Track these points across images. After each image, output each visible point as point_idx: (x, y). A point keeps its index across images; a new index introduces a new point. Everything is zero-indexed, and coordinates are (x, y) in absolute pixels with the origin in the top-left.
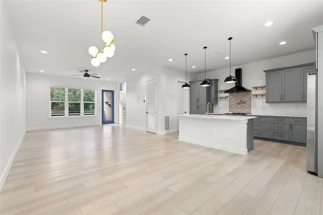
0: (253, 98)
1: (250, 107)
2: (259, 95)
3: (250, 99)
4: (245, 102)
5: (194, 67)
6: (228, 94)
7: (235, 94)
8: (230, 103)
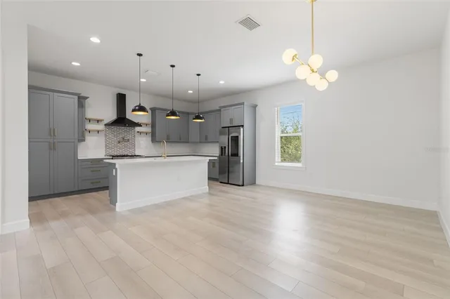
0: (137, 135)
1: (134, 146)
2: (143, 132)
3: (134, 136)
4: (128, 140)
6: (104, 126)
7: (115, 128)
8: (106, 141)
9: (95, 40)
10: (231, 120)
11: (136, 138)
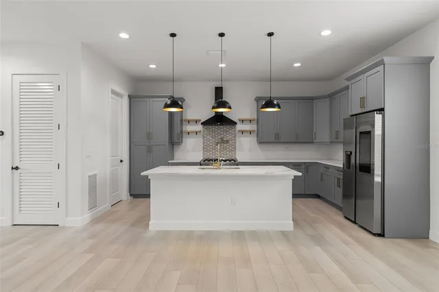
0: (238, 135)
1: (235, 148)
2: (246, 131)
3: (235, 136)
4: (227, 141)
5: (153, 66)
6: (201, 126)
7: (213, 128)
8: (204, 143)
9: (124, 36)
10: (363, 101)
11: (237, 139)
